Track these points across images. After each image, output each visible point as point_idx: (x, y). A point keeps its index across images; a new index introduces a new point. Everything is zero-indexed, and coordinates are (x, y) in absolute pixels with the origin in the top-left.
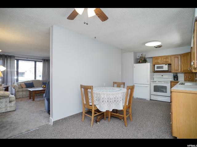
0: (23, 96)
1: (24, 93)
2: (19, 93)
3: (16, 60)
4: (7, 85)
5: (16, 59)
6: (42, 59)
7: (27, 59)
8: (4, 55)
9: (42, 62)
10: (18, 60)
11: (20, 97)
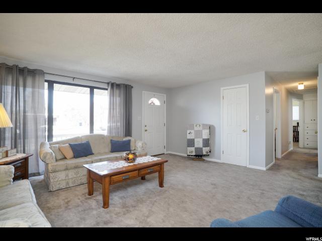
0: (68, 183)
1: (71, 174)
2: (57, 174)
3: (46, 84)
4: (24, 152)
5: (46, 81)
6: (108, 83)
7: (73, 81)
8: (17, 66)
9: (107, 89)
10: (51, 84)
11: (62, 187)
